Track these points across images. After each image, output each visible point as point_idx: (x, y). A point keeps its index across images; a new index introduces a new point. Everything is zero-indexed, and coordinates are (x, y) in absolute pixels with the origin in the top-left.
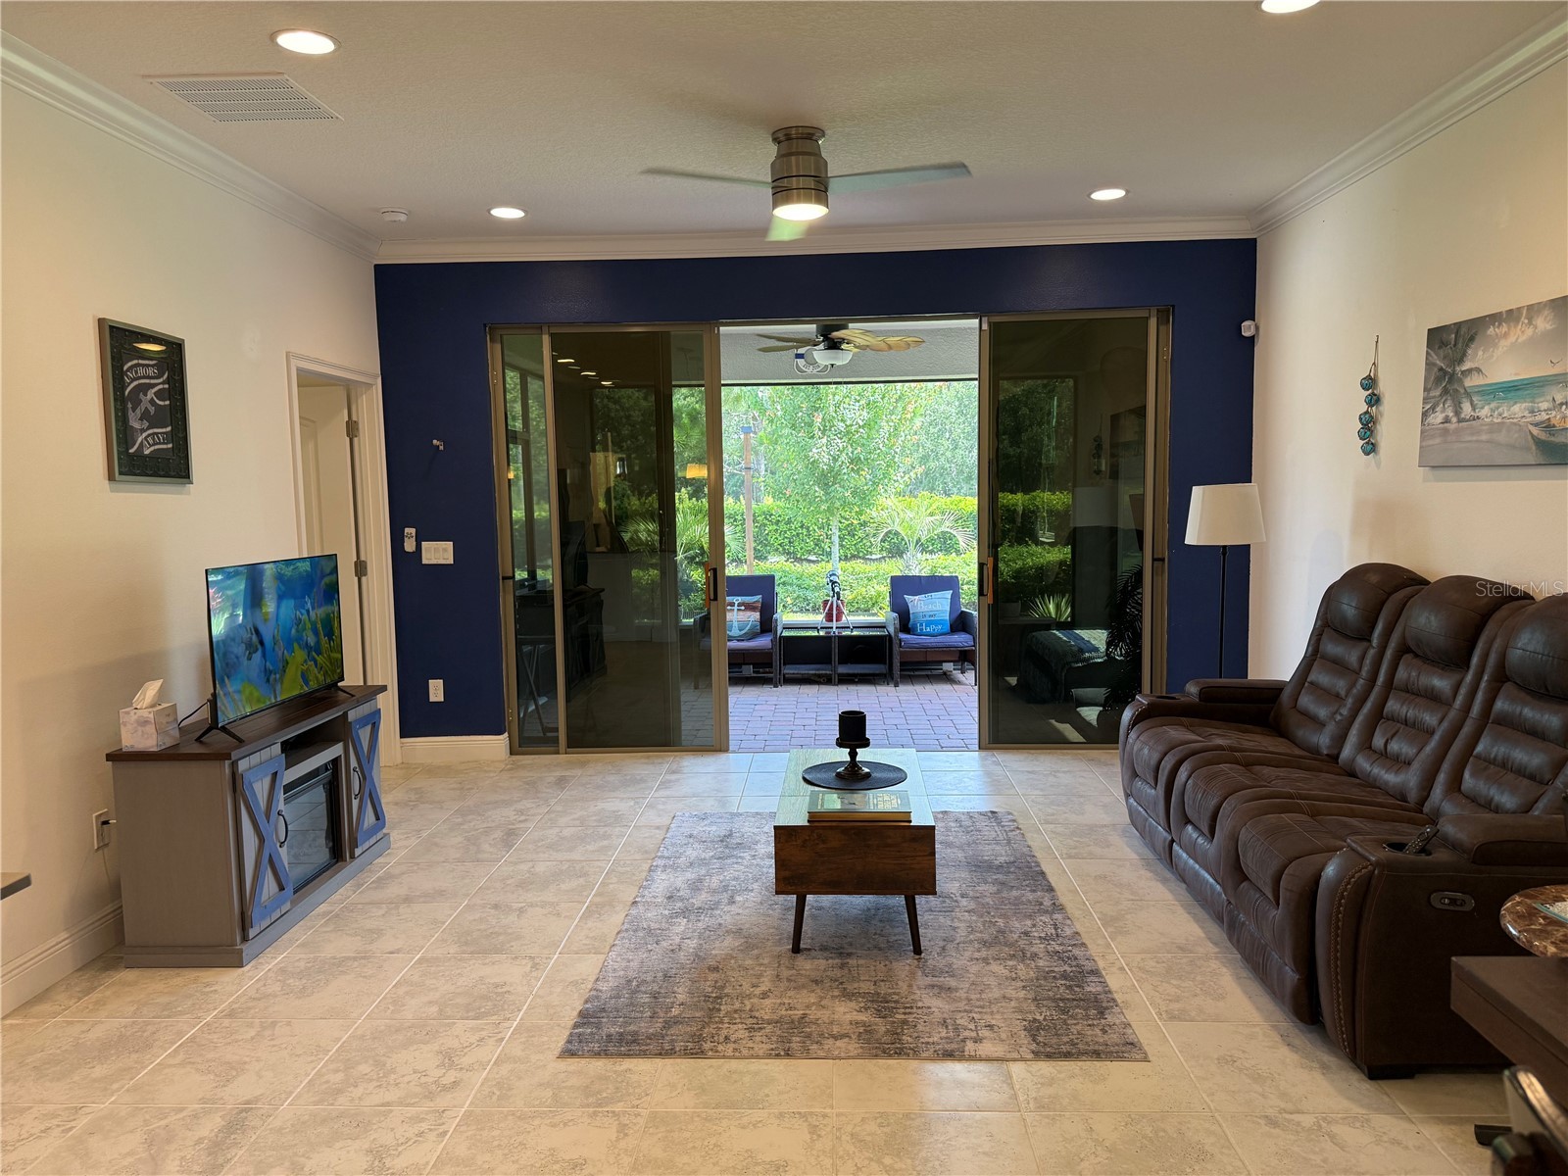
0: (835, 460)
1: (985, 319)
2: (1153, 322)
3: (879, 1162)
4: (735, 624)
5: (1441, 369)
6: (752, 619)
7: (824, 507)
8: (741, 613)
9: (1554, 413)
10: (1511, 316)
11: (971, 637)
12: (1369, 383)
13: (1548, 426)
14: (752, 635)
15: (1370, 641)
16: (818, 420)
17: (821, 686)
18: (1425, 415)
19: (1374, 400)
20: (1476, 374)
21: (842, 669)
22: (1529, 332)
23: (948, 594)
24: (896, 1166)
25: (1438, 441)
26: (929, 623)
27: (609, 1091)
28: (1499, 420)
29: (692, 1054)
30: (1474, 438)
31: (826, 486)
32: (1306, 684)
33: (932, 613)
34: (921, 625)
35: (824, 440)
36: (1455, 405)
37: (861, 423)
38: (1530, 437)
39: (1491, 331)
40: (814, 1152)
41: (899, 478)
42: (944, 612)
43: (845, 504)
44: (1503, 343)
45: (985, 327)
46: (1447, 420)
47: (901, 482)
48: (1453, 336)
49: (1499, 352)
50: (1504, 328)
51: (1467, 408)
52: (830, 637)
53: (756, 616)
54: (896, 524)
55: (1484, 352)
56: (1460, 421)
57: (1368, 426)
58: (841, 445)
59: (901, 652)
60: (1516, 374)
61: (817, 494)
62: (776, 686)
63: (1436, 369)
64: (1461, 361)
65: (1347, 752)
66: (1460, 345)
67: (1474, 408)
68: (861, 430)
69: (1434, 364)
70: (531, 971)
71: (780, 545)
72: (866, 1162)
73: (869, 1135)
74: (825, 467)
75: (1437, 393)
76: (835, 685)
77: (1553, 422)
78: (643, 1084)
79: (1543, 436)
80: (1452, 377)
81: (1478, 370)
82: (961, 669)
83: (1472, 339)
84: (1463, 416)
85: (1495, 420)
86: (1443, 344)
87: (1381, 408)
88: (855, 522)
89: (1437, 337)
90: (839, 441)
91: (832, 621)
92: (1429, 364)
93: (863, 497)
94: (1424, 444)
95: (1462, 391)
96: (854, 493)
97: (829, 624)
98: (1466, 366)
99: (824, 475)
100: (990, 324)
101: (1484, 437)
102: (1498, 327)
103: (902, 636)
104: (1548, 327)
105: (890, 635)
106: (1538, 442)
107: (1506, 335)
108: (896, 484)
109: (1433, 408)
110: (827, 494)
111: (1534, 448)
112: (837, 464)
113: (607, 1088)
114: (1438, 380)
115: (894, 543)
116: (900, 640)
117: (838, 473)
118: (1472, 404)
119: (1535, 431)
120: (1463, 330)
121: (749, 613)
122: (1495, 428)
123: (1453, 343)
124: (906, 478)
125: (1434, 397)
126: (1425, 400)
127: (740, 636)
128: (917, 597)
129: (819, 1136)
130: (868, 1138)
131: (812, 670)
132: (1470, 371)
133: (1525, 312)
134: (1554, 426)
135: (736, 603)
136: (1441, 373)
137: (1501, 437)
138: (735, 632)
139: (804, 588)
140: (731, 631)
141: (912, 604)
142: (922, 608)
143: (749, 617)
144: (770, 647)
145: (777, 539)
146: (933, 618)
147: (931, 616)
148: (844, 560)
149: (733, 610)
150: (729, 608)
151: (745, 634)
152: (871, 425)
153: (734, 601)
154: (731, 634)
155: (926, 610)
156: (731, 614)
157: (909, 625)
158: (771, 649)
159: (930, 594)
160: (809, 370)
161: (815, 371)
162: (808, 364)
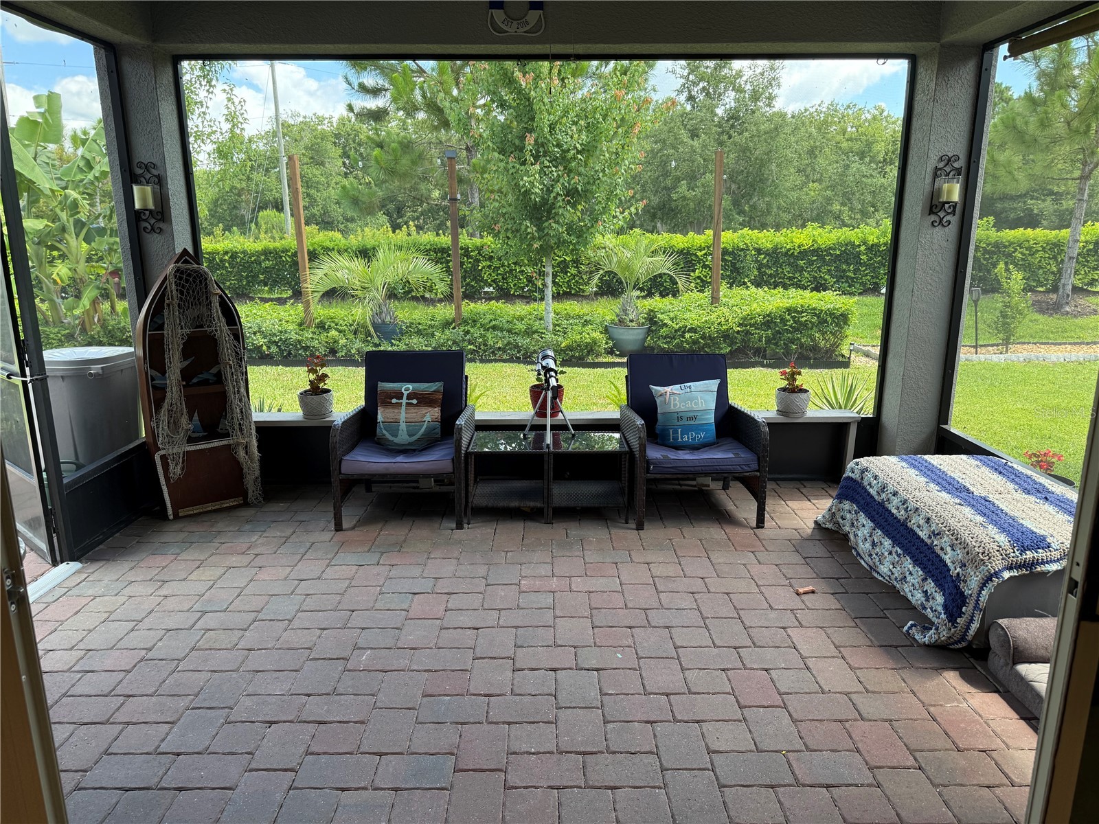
0: (549, 191)
4: (403, 426)
6: (428, 418)
7: (536, 245)
8: (412, 410)
11: (756, 458)
14: (427, 443)
16: (530, 140)
17: (530, 524)
21: (561, 495)
23: (714, 385)
26: (687, 429)
31: (538, 221)
33: (691, 414)
34: (675, 432)
35: (537, 167)
37: (580, 148)
41: (618, 214)
42: (705, 411)
43: (561, 243)
47: (621, 217)
52: (541, 456)
53: (431, 415)
54: (613, 265)
58: (555, 174)
59: (648, 479)
61: (529, 230)
62: (460, 526)
68: (579, 156)
74: (537, 199)
76: (547, 522)
90: (554, 169)
91: (544, 416)
93: (580, 233)
96: (569, 230)
97: (539, 421)
103: (654, 453)
105: (631, 452)
108: (615, 221)
110: (540, 229)
112: (552, 195)
115: (606, 280)
116: (648, 462)
117: (553, 206)
121: (424, 410)
124: (626, 213)
127: (409, 444)
128: (668, 389)
135: (406, 393)
138: (403, 437)
139: (516, 333)
140: (396, 436)
141: (661, 398)
142: (675, 405)
143: (424, 416)
144: (451, 470)
145: (490, 274)
146: (692, 422)
147: (690, 418)
148: (557, 297)
149: (400, 405)
150: (394, 401)
151: (418, 440)
152: (588, 150)
153: (403, 390)
154: (396, 440)
155: (683, 409)
156: (396, 411)
157: (658, 432)
158: (453, 473)
159: (688, 384)
160: (512, 29)
161: (521, 30)
162: (510, 18)
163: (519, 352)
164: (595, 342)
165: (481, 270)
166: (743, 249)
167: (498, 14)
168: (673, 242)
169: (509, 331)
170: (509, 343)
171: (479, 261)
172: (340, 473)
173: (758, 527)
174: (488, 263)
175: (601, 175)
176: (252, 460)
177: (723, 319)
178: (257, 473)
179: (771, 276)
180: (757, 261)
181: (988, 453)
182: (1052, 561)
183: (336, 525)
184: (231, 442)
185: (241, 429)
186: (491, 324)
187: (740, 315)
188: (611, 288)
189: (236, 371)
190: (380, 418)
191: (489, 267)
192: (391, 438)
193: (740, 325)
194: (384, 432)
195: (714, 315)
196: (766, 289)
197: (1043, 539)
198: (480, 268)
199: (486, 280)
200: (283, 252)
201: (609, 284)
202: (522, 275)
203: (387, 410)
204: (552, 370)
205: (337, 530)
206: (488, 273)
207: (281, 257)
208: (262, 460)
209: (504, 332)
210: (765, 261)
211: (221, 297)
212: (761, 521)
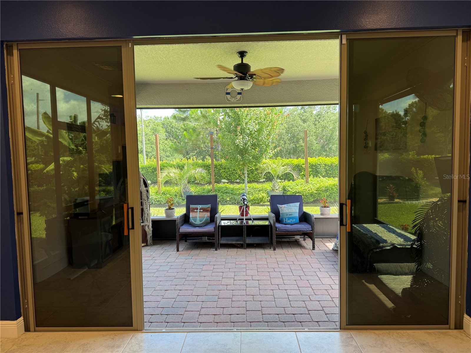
0: (246, 144)
1: (344, 37)
2: (460, 39)
4: (198, 218)
6: (206, 216)
7: (241, 163)
8: (201, 213)
11: (311, 226)
14: (206, 224)
16: (239, 129)
17: (238, 249)
21: (249, 241)
23: (298, 204)
26: (289, 218)
31: (242, 155)
33: (290, 214)
34: (286, 219)
35: (241, 137)
37: (256, 130)
41: (271, 152)
42: (296, 213)
43: (250, 162)
45: (344, 41)
47: (271, 153)
52: (242, 226)
53: (207, 215)
54: (269, 169)
58: (248, 139)
59: (276, 233)
61: (239, 158)
62: (216, 250)
71: (226, 177)
74: (241, 147)
76: (245, 248)
82: (304, 238)
88: (254, 168)
90: (247, 137)
91: (243, 216)
93: (257, 159)
96: (253, 158)
97: (242, 217)
99: (241, 150)
100: (347, 39)
103: (278, 225)
105: (271, 225)
108: (269, 154)
110: (242, 158)
112: (247, 146)
115: (268, 176)
116: (276, 228)
117: (247, 150)
121: (204, 213)
124: (273, 152)
127: (200, 224)
128: (283, 206)
131: (233, 241)
135: (199, 208)
138: (198, 222)
139: (234, 194)
140: (196, 222)
141: (281, 209)
142: (285, 211)
143: (205, 215)
144: (214, 231)
145: (225, 174)
146: (291, 216)
147: (290, 215)
148: (249, 182)
149: (197, 212)
150: (195, 210)
151: (203, 223)
152: (260, 131)
153: (198, 207)
154: (196, 223)
155: (288, 212)
156: (196, 214)
157: (280, 219)
158: (214, 232)
159: (289, 204)
160: (233, 100)
161: (235, 100)
162: (232, 97)
163: (235, 201)
164: (263, 197)
165: (221, 173)
166: (319, 164)
167: (228, 96)
168: (293, 162)
169: (232, 194)
170: (232, 198)
171: (220, 169)
172: (179, 232)
173: (313, 249)
174: (224, 170)
175: (264, 139)
176: (150, 231)
177: (310, 188)
178: (151, 235)
179: (331, 174)
180: (325, 169)
181: (384, 223)
182: (388, 246)
183: (177, 249)
184: (144, 224)
185: (147, 220)
186: (225, 191)
187: (316, 187)
189: (147, 202)
190: (191, 216)
192: (194, 222)
193: (317, 191)
194: (192, 220)
195: (307, 187)
196: (327, 178)
197: (386, 240)
198: (221, 172)
199: (223, 176)
200: (149, 168)
201: (269, 177)
202: (237, 174)
203: (193, 213)
204: (245, 199)
205: (177, 251)
207: (148, 170)
208: (153, 231)
209: (230, 194)
210: (328, 169)
211: (143, 179)
212: (314, 248)
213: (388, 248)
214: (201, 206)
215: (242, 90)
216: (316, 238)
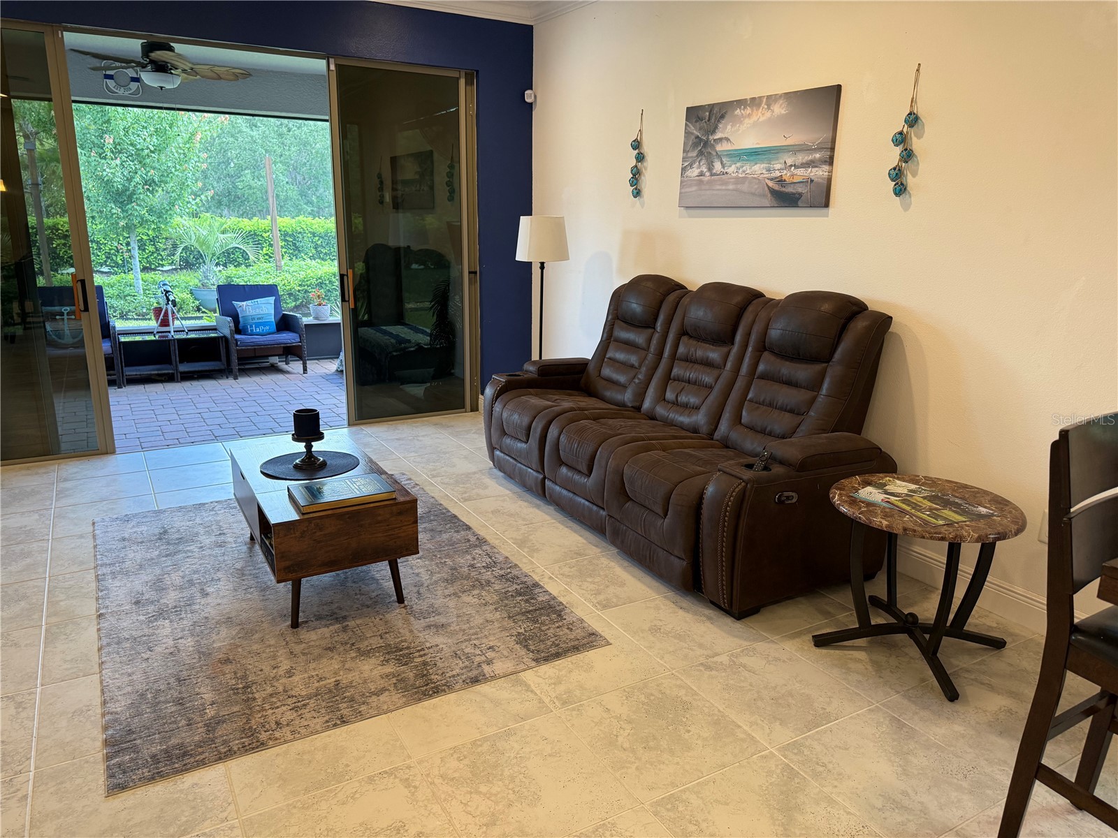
0: (130, 180)
1: (332, 61)
2: (462, 82)
3: (478, 793)
4: (67, 332)
5: (697, 137)
7: (122, 223)
8: (73, 322)
9: (785, 172)
10: (754, 102)
11: (298, 335)
12: (637, 145)
13: (780, 181)
15: (654, 328)
16: (109, 140)
17: (165, 384)
18: (684, 170)
19: (640, 158)
20: (726, 142)
21: (184, 368)
22: (768, 114)
23: (272, 299)
24: (494, 791)
25: (694, 188)
26: (258, 325)
27: (187, 814)
28: (743, 175)
29: (253, 749)
30: (724, 188)
31: (122, 205)
32: (606, 360)
33: (260, 316)
34: (251, 326)
35: (118, 162)
36: (709, 164)
37: (152, 149)
38: (766, 188)
39: (738, 112)
40: (421, 804)
41: (191, 200)
42: (269, 315)
43: (143, 222)
44: (747, 121)
45: (332, 67)
46: (702, 174)
47: (193, 203)
48: (707, 114)
49: (743, 128)
50: (748, 111)
51: (718, 167)
52: (168, 341)
54: (193, 241)
55: (732, 126)
56: (712, 175)
57: (636, 175)
58: (134, 168)
59: (238, 350)
60: (758, 144)
61: (114, 211)
62: (120, 387)
63: (693, 137)
64: (713, 132)
65: (647, 405)
66: (713, 120)
67: (723, 166)
68: (153, 155)
69: (692, 134)
70: (18, 713)
72: (469, 796)
73: (455, 771)
74: (119, 186)
75: (694, 154)
76: (178, 382)
77: (784, 178)
78: (219, 794)
79: (776, 187)
80: (706, 144)
81: (727, 139)
82: (285, 361)
83: (722, 117)
84: (714, 171)
85: (740, 176)
86: (700, 119)
87: (645, 164)
88: (145, 238)
89: (693, 114)
90: (131, 163)
91: (168, 324)
92: (688, 133)
93: (161, 214)
94: (683, 191)
95: (714, 154)
96: (150, 211)
97: (162, 330)
98: (718, 135)
99: (119, 194)
100: (336, 65)
101: (731, 187)
102: (744, 110)
103: (237, 337)
104: (783, 112)
105: (226, 336)
106: (773, 192)
107: (749, 116)
108: (189, 205)
109: (691, 165)
110: (123, 211)
111: (769, 195)
112: (133, 184)
113: (183, 811)
114: (695, 145)
116: (236, 340)
117: (133, 193)
118: (722, 163)
119: (771, 184)
120: (716, 110)
122: (739, 181)
123: (707, 118)
124: (198, 200)
125: (692, 157)
126: (684, 159)
127: (73, 343)
128: (244, 303)
129: (415, 787)
130: (456, 775)
131: (154, 370)
132: (721, 139)
133: (765, 100)
134: (785, 181)
135: (65, 312)
136: (697, 140)
137: (745, 187)
138: (68, 339)
140: (63, 338)
141: (241, 308)
142: (249, 311)
146: (260, 321)
147: (258, 319)
148: (144, 269)
149: (63, 318)
150: (58, 317)
152: (158, 150)
153: (63, 310)
154: (63, 342)
155: (254, 313)
156: (60, 322)
157: (240, 328)
158: (113, 353)
159: (256, 300)
160: (121, 92)
161: (126, 93)
162: (119, 85)
165: (56, 248)
166: (300, 233)
167: (111, 83)
168: (241, 225)
171: (52, 239)
173: (304, 373)
174: (63, 241)
175: (173, 170)
177: (286, 281)
179: (326, 254)
180: (312, 242)
182: (412, 347)
187: (299, 278)
188: (191, 261)
190: (48, 328)
191: (64, 245)
192: (59, 340)
193: (300, 285)
194: (53, 336)
195: (279, 279)
196: (319, 261)
197: (409, 340)
198: (54, 246)
199: (62, 257)
201: (186, 260)
202: (100, 252)
203: (54, 322)
206: (63, 250)
210: (319, 243)
212: (305, 370)
213: (412, 349)
214: (68, 309)
215: (162, 89)
216: (308, 360)
